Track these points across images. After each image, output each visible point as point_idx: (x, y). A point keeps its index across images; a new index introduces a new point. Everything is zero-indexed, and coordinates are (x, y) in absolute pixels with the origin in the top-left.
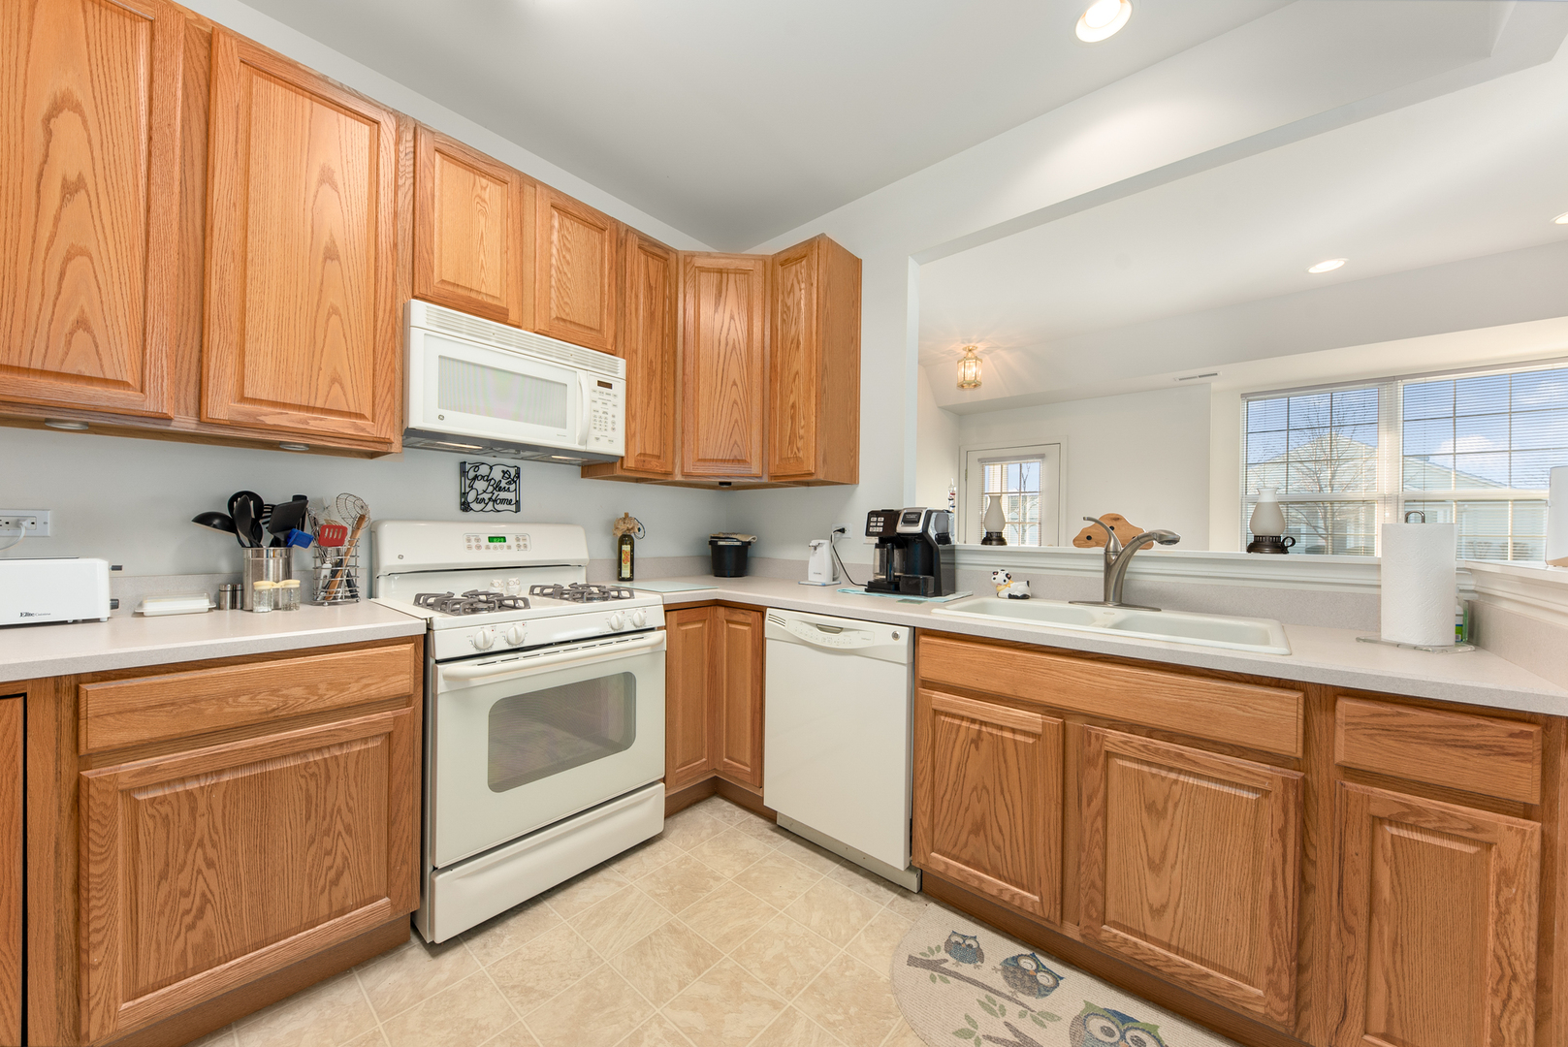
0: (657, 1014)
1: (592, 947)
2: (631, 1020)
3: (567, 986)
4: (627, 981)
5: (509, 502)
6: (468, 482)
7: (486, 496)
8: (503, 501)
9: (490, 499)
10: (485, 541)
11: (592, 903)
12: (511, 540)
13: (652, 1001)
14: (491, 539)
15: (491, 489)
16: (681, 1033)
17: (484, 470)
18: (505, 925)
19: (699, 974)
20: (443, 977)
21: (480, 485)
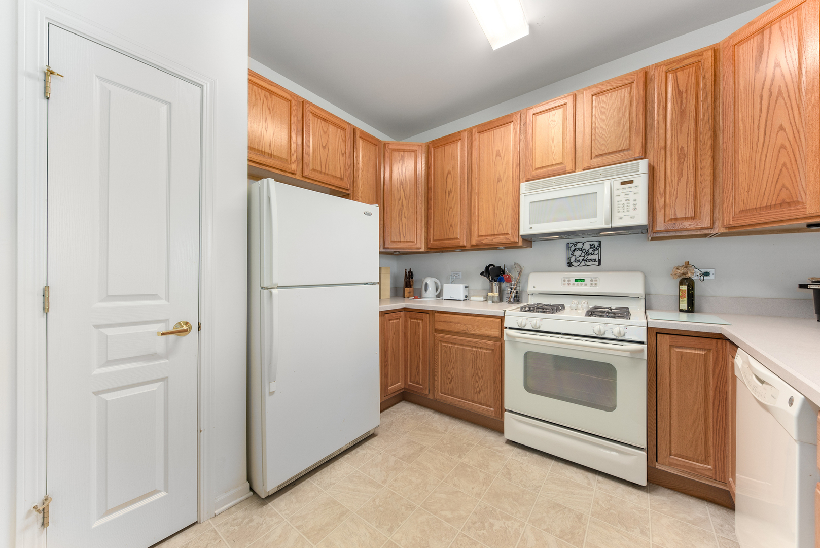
0: (525, 523)
1: (543, 486)
2: (516, 513)
3: (518, 485)
4: (534, 505)
5: (595, 261)
6: (571, 252)
7: (581, 259)
8: (590, 260)
9: (583, 260)
10: (573, 281)
11: (567, 477)
12: (587, 281)
13: (530, 519)
14: (576, 280)
15: (583, 254)
16: (521, 536)
17: (579, 245)
18: (532, 454)
19: (560, 538)
20: (500, 449)
21: (577, 253)
